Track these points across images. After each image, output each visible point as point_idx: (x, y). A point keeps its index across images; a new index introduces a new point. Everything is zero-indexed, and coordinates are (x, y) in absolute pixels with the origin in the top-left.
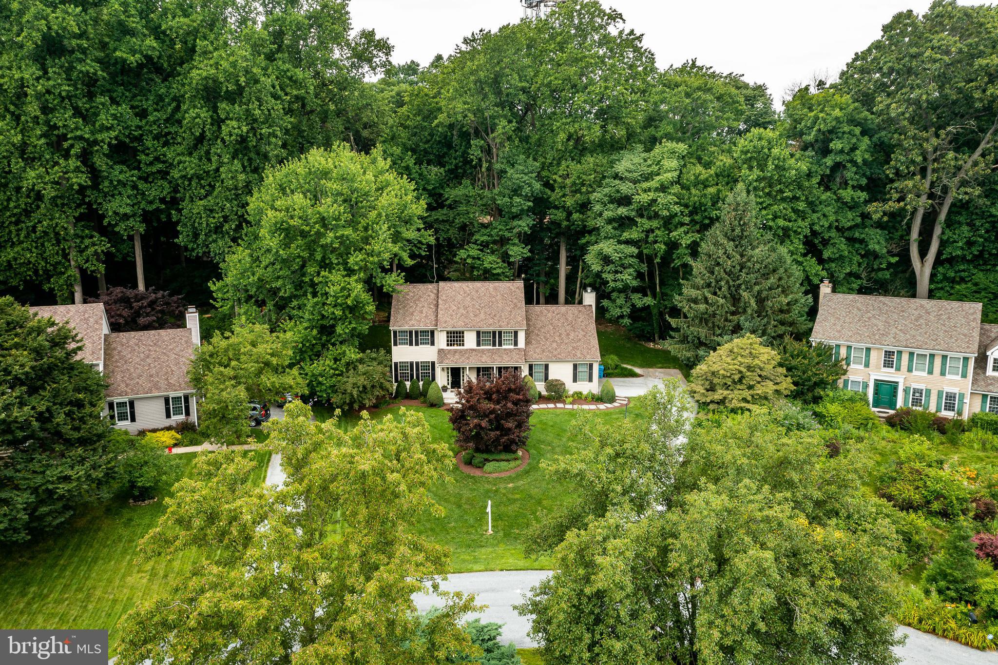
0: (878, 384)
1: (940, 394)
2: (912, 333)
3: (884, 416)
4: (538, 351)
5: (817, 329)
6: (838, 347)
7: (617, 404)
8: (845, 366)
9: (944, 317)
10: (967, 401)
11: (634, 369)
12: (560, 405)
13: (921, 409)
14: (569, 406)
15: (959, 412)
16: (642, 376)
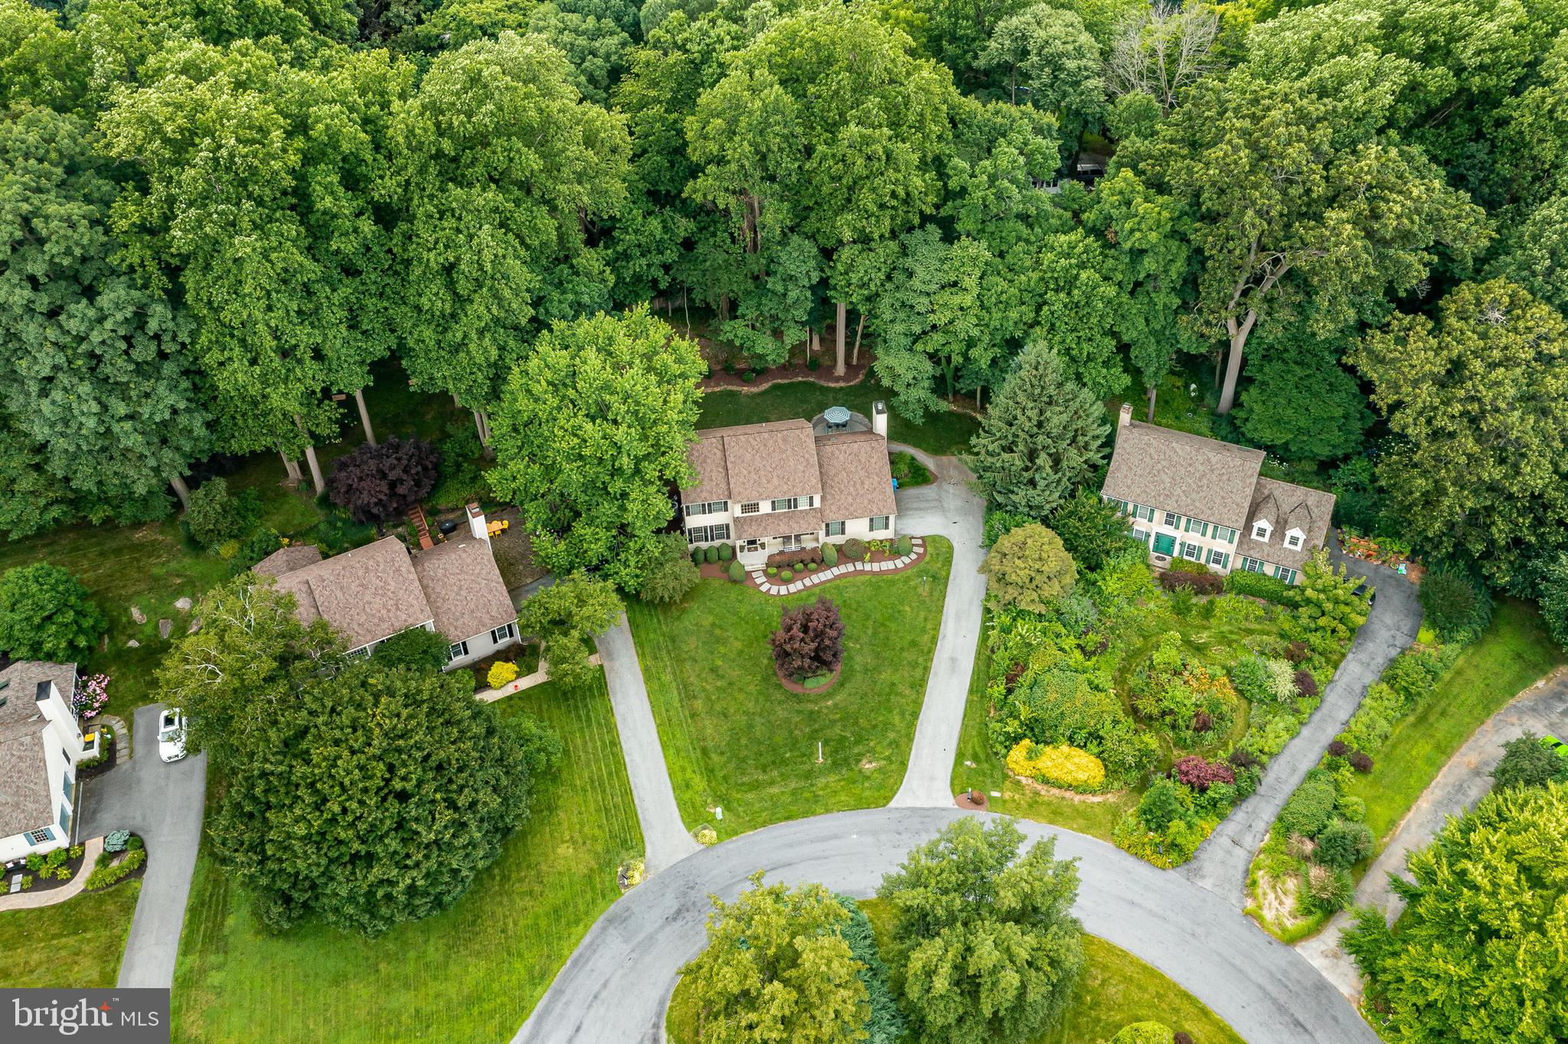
0: (1158, 536)
1: (1210, 551)
2: (1194, 496)
3: (1161, 565)
4: (833, 508)
5: (1108, 480)
6: (1126, 504)
7: (913, 556)
8: (1131, 519)
9: (1225, 478)
10: (1231, 559)
11: (927, 461)
12: (859, 566)
13: (1193, 559)
14: (868, 567)
15: (1225, 567)
16: (936, 478)
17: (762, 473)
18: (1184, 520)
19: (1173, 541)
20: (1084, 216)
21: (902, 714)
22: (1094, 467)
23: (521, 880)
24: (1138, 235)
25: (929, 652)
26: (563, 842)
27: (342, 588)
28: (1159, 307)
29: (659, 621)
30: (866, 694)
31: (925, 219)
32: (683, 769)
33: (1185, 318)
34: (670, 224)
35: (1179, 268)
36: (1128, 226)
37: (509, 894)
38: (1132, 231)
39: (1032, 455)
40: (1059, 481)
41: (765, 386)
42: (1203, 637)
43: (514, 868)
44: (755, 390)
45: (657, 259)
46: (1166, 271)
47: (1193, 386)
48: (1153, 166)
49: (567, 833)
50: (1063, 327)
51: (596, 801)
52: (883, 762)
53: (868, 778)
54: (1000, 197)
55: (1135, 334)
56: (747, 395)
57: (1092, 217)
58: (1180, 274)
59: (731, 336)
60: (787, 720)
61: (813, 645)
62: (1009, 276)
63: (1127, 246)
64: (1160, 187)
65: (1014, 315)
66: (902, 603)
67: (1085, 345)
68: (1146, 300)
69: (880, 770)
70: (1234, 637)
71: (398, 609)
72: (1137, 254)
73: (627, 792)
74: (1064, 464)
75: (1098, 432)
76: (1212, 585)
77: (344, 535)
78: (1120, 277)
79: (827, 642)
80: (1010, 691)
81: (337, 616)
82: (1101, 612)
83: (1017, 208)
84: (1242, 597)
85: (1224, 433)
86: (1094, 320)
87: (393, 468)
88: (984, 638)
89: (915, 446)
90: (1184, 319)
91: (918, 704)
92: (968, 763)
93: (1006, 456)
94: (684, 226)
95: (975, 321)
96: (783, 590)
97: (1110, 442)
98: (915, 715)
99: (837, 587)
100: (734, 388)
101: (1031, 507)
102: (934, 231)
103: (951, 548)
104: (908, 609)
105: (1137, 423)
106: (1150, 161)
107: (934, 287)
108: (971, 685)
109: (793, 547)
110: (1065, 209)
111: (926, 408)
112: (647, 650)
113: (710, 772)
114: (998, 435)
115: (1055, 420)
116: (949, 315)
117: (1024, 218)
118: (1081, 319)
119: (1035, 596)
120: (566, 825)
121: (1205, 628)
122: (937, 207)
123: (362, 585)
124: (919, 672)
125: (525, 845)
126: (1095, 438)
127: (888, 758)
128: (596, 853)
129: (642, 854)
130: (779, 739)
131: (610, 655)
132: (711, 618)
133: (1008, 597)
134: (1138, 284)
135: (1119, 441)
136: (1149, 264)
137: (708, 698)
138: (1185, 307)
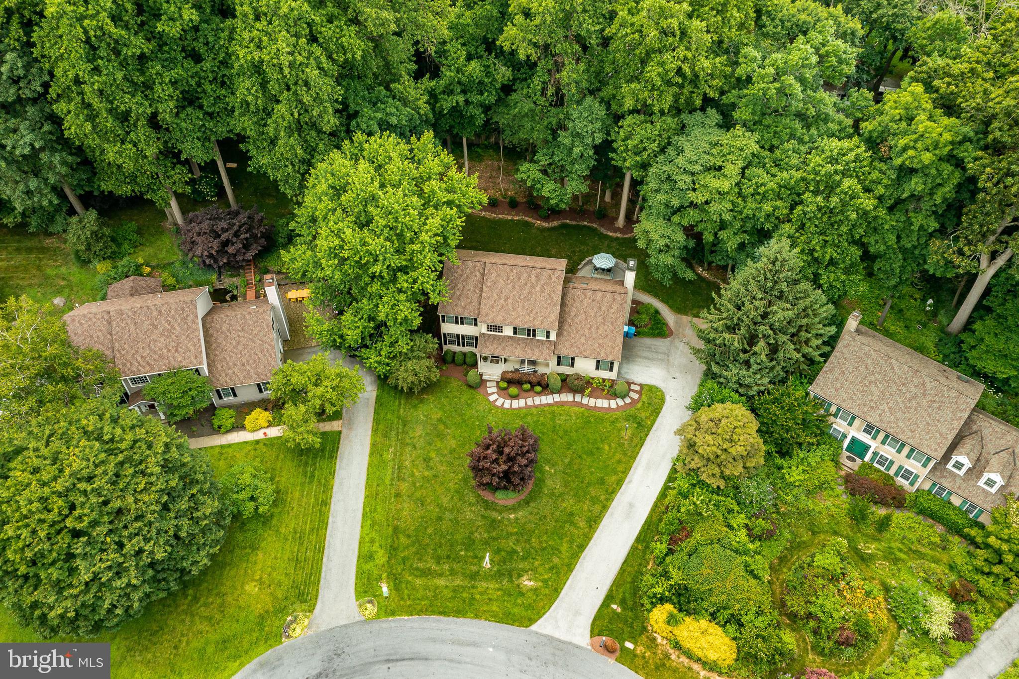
0: (854, 440)
1: (901, 468)
2: (899, 415)
3: (851, 465)
4: (567, 344)
5: (820, 379)
6: (830, 405)
7: (628, 400)
8: (832, 419)
9: (936, 405)
10: (920, 480)
11: (669, 316)
12: (578, 398)
13: (882, 469)
14: (585, 401)
15: (912, 484)
16: (671, 333)
17: (510, 301)
18: (881, 436)
19: (868, 447)
20: (863, 125)
21: (571, 542)
22: (811, 362)
23: (206, 605)
24: (911, 153)
25: (612, 493)
26: (253, 580)
27: (135, 324)
28: (915, 228)
29: (400, 404)
30: (545, 517)
31: (707, 101)
32: (372, 541)
33: (938, 243)
34: (492, 70)
35: (947, 191)
36: (902, 142)
37: (193, 616)
38: (905, 149)
39: (752, 340)
40: (772, 368)
41: (555, 224)
42: (871, 548)
43: (205, 593)
44: (545, 225)
45: (475, 98)
46: (931, 194)
47: (930, 301)
48: (949, 84)
49: (259, 572)
50: (813, 229)
51: (292, 551)
52: (540, 584)
53: (522, 594)
54: (781, 92)
55: (882, 248)
56: (538, 228)
57: (870, 128)
58: (945, 199)
59: (524, 176)
60: (471, 521)
61: (504, 467)
62: (774, 170)
63: (898, 162)
64: (949, 107)
65: (767, 207)
66: (602, 441)
67: (829, 250)
68: (903, 218)
69: (535, 590)
70: (902, 556)
71: (177, 350)
72: (906, 172)
73: (320, 550)
74: (781, 355)
75: (822, 332)
76: (894, 498)
77: (191, 274)
78: (882, 190)
79: (516, 468)
80: (670, 552)
81: (126, 346)
82: (779, 497)
83: (797, 105)
84: (921, 517)
85: (947, 352)
86: (844, 229)
87: (224, 230)
88: (663, 495)
89: (663, 301)
90: (936, 244)
91: (587, 538)
92: (614, 606)
93: (727, 336)
94: (503, 73)
95: (729, 206)
96: (507, 404)
97: (831, 342)
98: (582, 547)
99: (553, 413)
100: (530, 220)
101: (741, 385)
102: (713, 115)
103: (663, 400)
104: (607, 447)
105: (864, 329)
106: (947, 79)
107: (698, 168)
108: (640, 533)
109: (526, 368)
110: (847, 116)
111: (675, 274)
112: (381, 427)
113: (393, 550)
114: (724, 315)
115: (780, 315)
116: (707, 196)
117: (800, 116)
118: (832, 225)
119: (717, 471)
120: (259, 566)
121: (875, 539)
122: (722, 93)
123: (152, 325)
124: (597, 508)
125: (221, 575)
126: (818, 336)
127: (545, 582)
128: (275, 597)
129: (311, 611)
130: (458, 537)
131: (350, 425)
132: (440, 414)
133: (693, 465)
134: (899, 202)
135: (840, 345)
136: (916, 184)
137: (414, 484)
138: (942, 232)
